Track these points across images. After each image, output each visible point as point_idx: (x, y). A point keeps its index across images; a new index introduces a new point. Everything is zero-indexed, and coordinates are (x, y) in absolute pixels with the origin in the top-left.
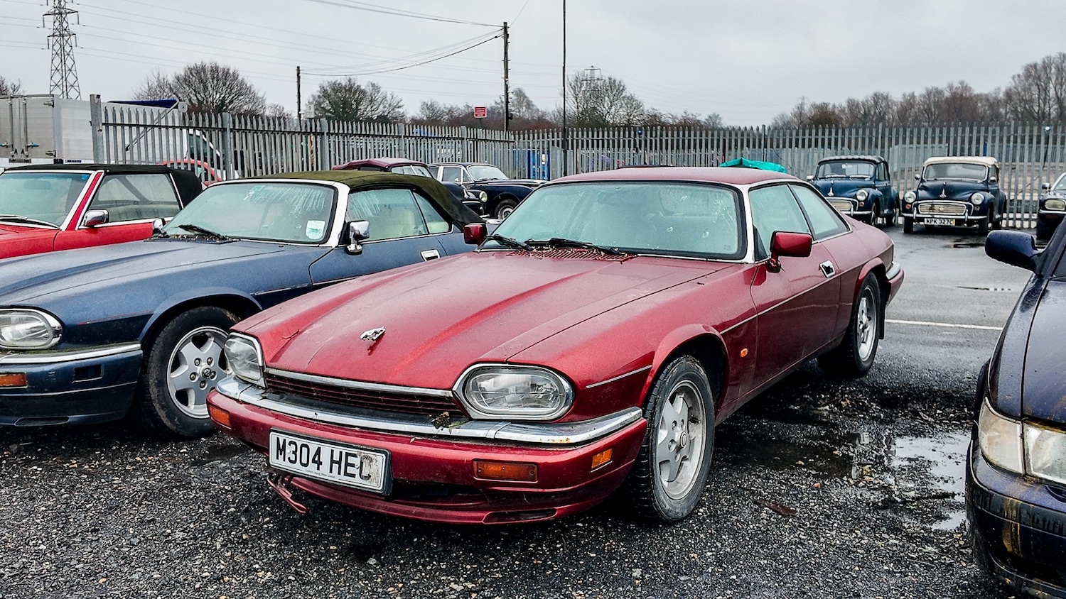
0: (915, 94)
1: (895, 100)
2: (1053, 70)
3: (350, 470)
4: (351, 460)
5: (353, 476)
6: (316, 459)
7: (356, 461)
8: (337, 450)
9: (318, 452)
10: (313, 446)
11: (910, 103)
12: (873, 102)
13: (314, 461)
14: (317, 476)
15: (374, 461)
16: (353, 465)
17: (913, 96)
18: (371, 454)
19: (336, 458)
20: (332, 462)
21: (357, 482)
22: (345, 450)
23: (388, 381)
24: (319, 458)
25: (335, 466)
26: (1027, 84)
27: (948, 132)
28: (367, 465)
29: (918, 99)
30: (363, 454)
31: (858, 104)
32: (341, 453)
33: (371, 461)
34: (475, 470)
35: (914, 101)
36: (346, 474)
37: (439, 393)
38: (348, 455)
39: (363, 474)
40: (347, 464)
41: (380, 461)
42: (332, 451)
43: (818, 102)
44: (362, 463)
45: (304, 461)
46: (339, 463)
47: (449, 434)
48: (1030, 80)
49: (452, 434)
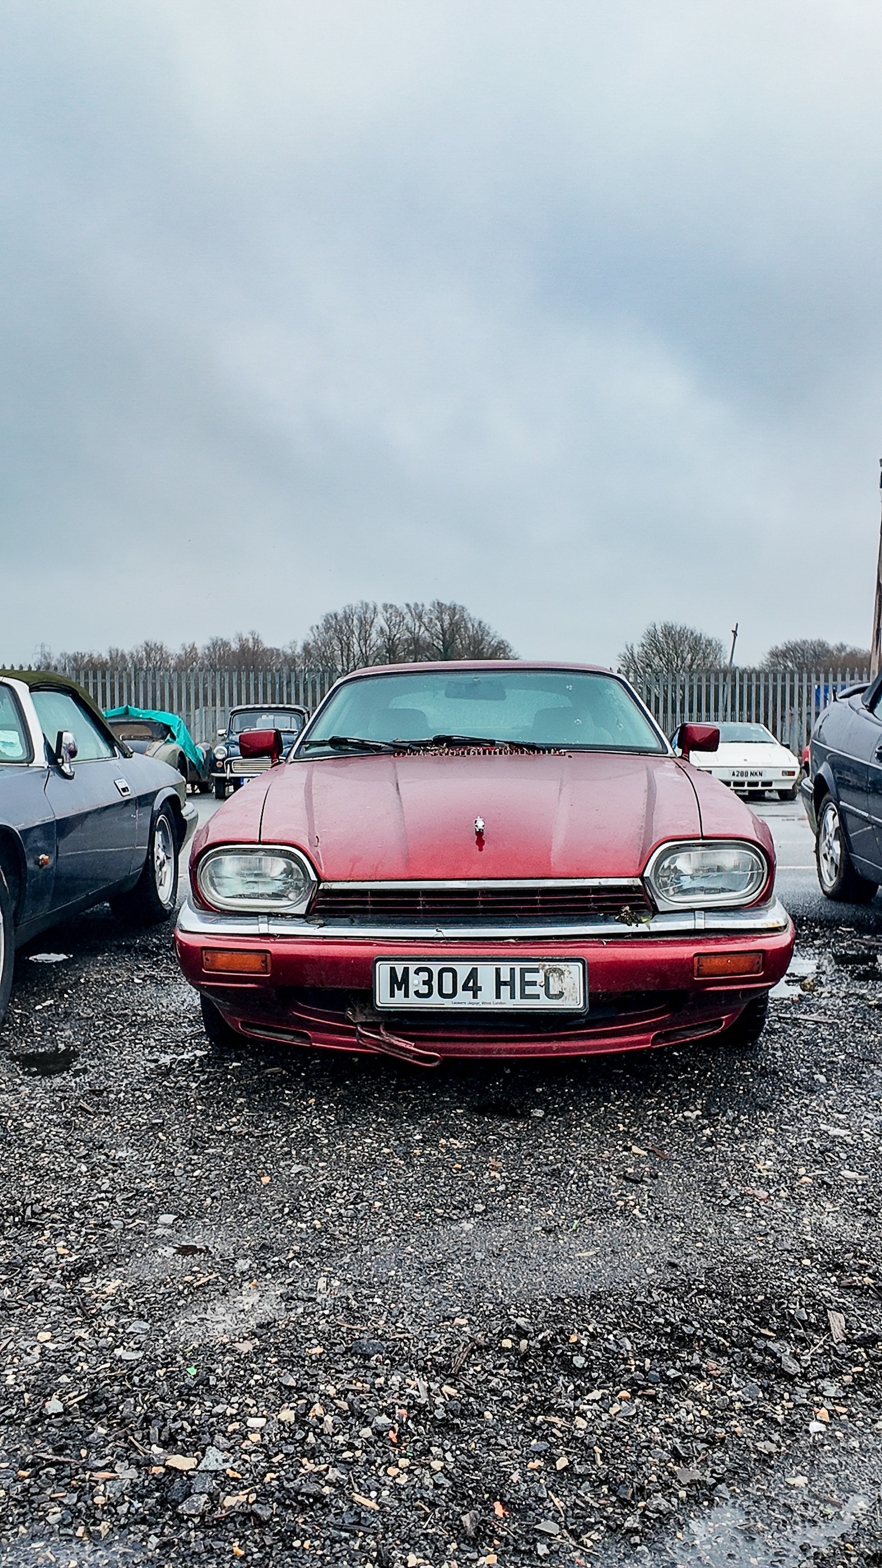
0: (196, 646)
1: (172, 652)
2: (356, 622)
3: (529, 990)
4: (529, 977)
5: (537, 997)
6: (471, 984)
7: (539, 977)
8: (505, 969)
9: (473, 974)
10: (463, 970)
11: (191, 655)
12: (144, 653)
13: (465, 988)
14: (475, 1006)
15: (566, 973)
16: (534, 983)
17: (193, 648)
18: (561, 965)
19: (505, 977)
20: (499, 983)
21: (544, 1003)
22: (518, 966)
23: (553, 875)
24: (475, 983)
25: (505, 990)
26: (327, 637)
27: (239, 679)
28: (557, 979)
29: (200, 652)
30: (547, 967)
31: (123, 656)
32: (512, 970)
33: (563, 973)
34: (696, 967)
35: (196, 654)
36: (524, 996)
37: (624, 882)
38: (523, 971)
39: (552, 992)
40: (524, 983)
41: (574, 973)
42: (498, 971)
43: (71, 652)
44: (547, 979)
45: (448, 989)
46: (511, 983)
47: (648, 930)
48: (331, 633)
49: (652, 930)
